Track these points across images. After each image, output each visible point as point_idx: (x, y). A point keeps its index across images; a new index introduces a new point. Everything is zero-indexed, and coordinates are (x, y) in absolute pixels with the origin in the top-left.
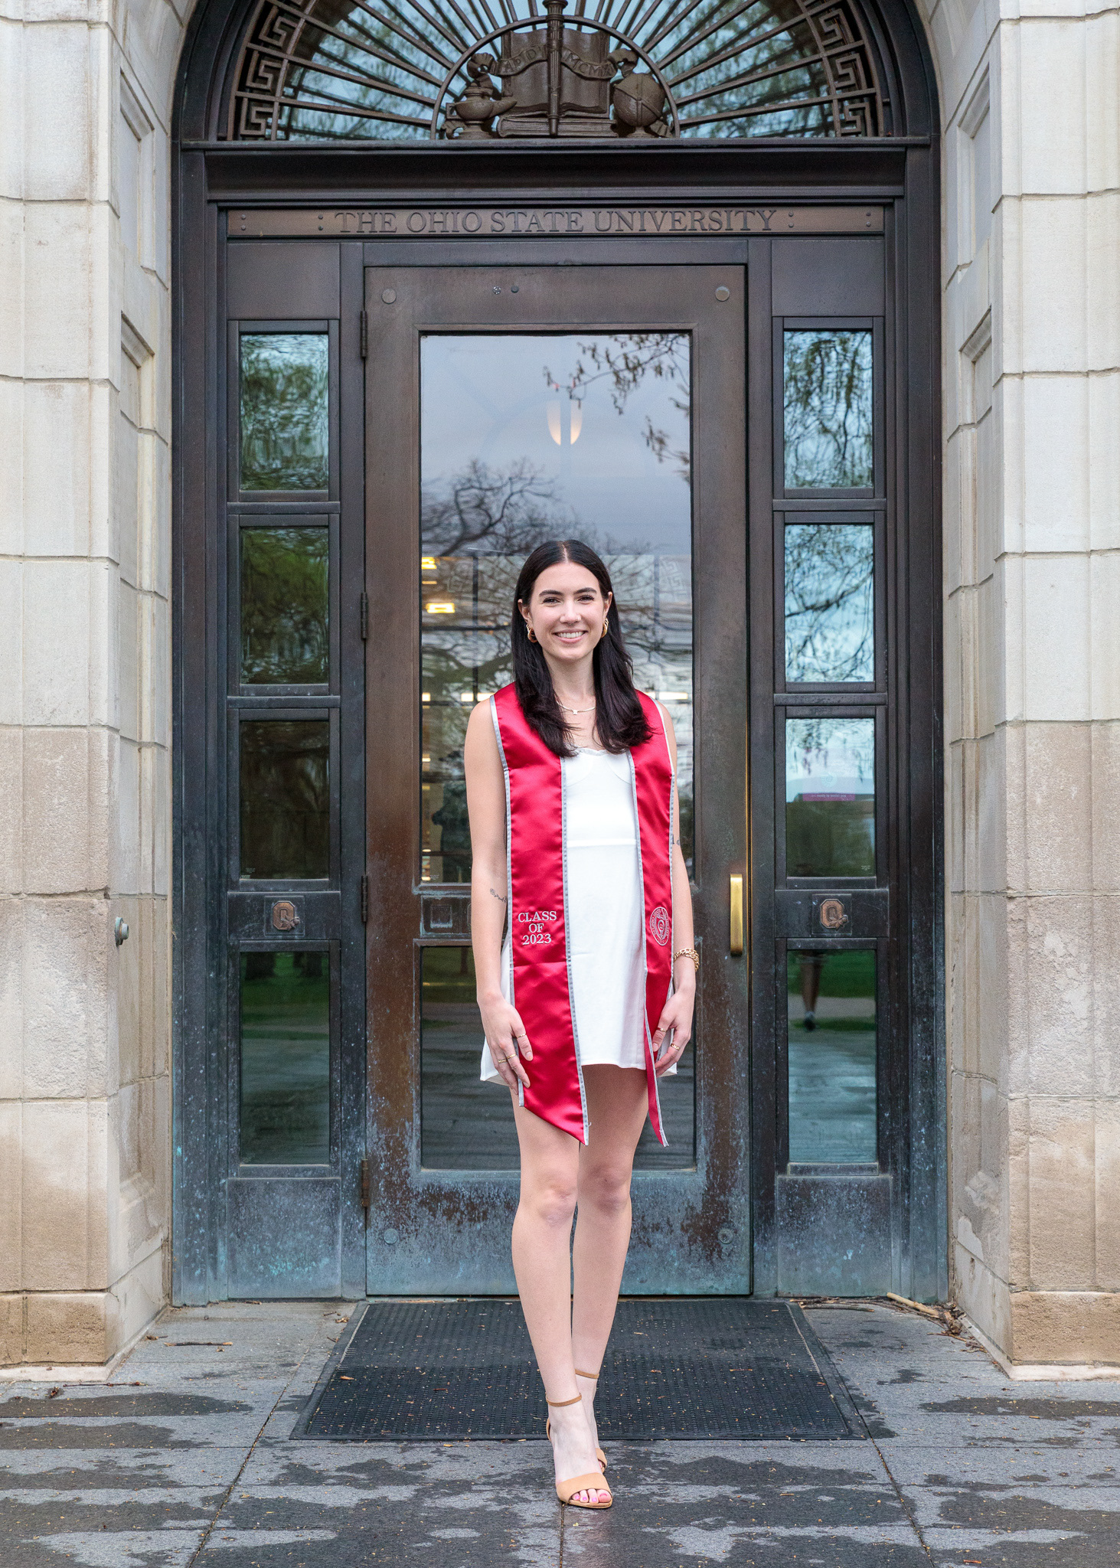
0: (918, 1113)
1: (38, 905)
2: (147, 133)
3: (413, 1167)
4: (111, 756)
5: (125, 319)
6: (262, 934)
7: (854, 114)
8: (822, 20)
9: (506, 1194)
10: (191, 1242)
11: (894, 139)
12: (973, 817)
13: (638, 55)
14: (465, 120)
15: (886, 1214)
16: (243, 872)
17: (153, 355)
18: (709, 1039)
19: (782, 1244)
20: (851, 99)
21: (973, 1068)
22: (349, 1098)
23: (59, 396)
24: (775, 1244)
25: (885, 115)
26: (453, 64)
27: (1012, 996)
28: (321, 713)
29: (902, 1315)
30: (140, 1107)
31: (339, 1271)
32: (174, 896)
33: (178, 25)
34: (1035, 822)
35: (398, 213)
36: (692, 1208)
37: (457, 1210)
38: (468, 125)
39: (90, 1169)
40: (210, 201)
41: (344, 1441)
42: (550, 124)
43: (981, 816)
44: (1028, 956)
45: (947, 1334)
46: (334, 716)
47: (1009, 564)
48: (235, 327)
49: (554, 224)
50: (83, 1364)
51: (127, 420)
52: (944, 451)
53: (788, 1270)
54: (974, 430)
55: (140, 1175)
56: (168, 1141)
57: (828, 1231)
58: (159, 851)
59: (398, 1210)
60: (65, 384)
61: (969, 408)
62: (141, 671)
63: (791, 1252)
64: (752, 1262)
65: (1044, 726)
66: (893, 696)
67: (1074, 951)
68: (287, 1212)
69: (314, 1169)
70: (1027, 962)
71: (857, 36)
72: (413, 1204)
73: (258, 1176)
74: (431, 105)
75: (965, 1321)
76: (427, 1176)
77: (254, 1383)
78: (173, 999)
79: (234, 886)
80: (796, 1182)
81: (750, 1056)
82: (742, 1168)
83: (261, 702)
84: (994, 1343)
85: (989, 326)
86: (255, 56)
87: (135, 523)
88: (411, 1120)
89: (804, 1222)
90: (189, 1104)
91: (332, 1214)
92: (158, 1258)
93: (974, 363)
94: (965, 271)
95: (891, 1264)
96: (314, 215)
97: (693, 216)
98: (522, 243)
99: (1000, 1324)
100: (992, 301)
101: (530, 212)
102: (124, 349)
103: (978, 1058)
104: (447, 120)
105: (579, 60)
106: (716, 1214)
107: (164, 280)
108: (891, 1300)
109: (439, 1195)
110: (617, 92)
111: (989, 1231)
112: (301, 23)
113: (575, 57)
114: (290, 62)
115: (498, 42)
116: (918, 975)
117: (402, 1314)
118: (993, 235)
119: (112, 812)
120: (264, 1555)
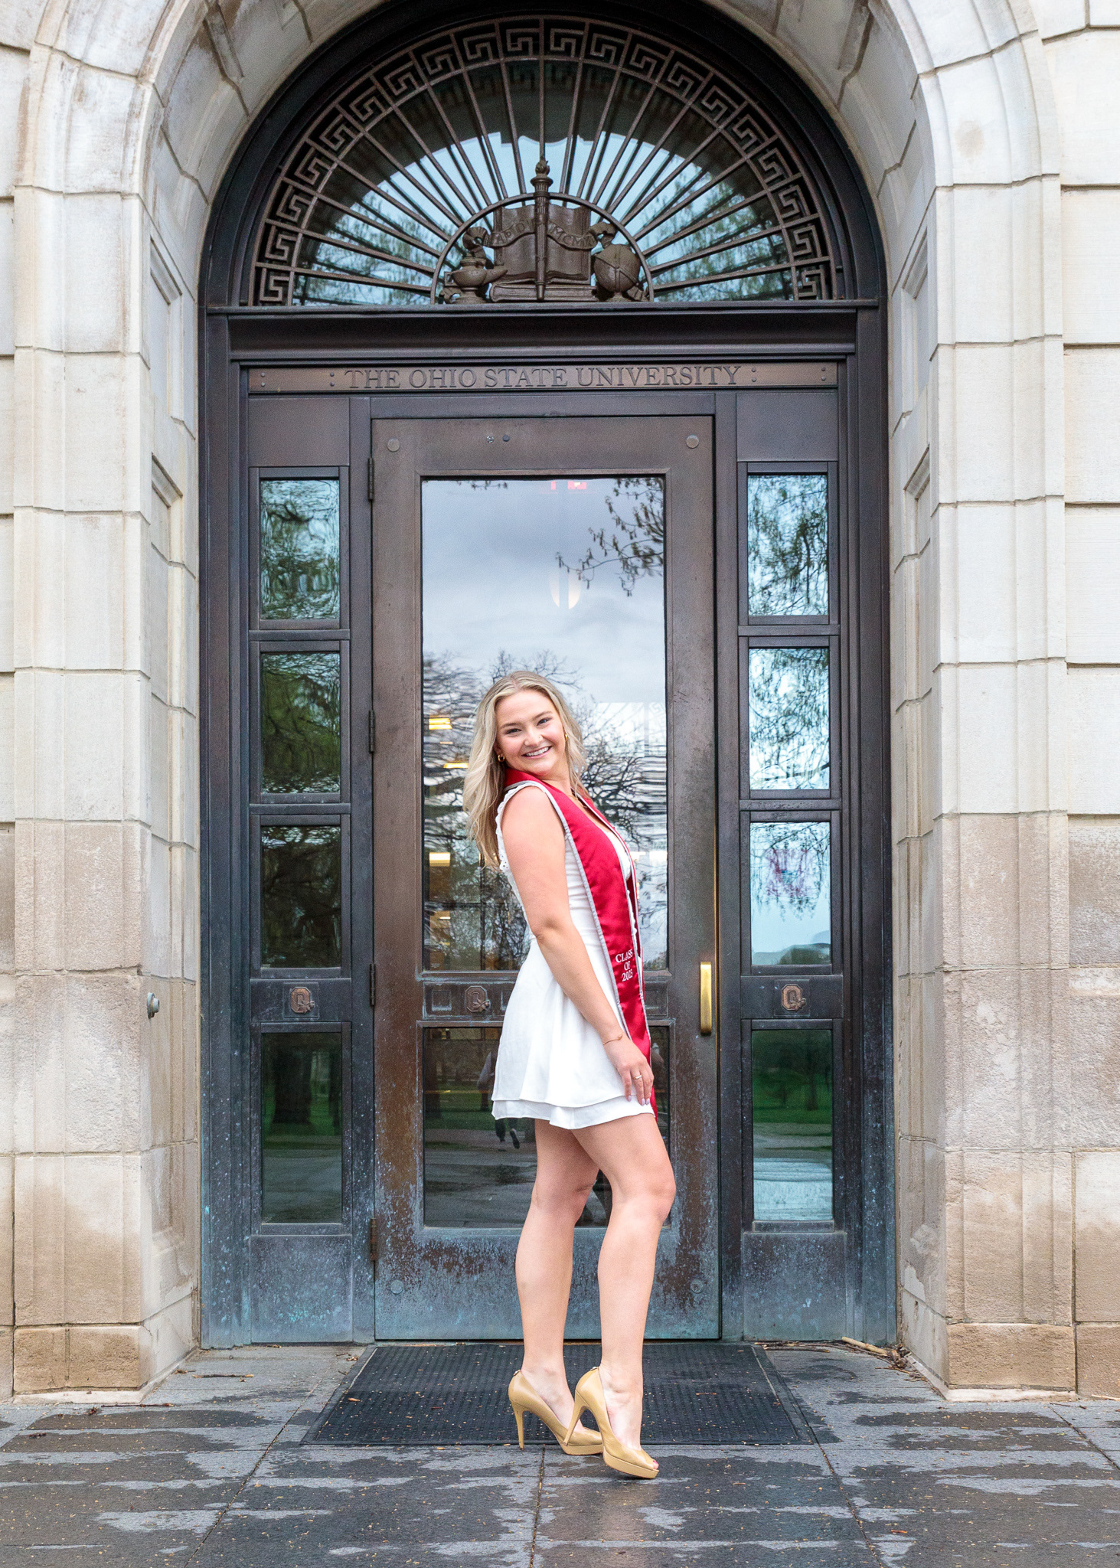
0: (870, 1174)
1: (78, 980)
2: (175, 298)
3: (417, 1225)
4: (143, 848)
5: (155, 460)
6: (281, 1016)
7: (811, 280)
8: (781, 195)
9: (500, 1249)
10: (218, 1291)
11: (846, 302)
12: (917, 907)
13: (617, 229)
14: (461, 287)
15: (842, 1266)
16: (264, 961)
17: (181, 496)
18: (682, 1109)
19: (748, 1293)
20: (809, 266)
21: (917, 1132)
22: (359, 1164)
23: (96, 527)
24: (741, 1293)
25: (837, 280)
26: (449, 235)
27: (948, 1060)
28: (335, 819)
29: (854, 1355)
30: (171, 1167)
31: (350, 1318)
32: (202, 982)
33: (203, 202)
34: (968, 904)
35: (401, 370)
36: (667, 1261)
37: (457, 1263)
38: (464, 291)
39: (125, 1215)
40: (233, 361)
41: (349, 1445)
42: (537, 290)
43: (924, 905)
44: (962, 1023)
45: (893, 1368)
46: (346, 819)
47: (944, 673)
48: (256, 474)
49: (541, 380)
50: (119, 1389)
51: (158, 553)
52: (891, 581)
53: (753, 1317)
54: (917, 560)
55: (171, 1228)
56: (197, 1201)
57: (789, 1282)
58: (187, 939)
59: (403, 1263)
60: (101, 516)
61: (912, 541)
62: (171, 778)
63: (756, 1301)
64: (721, 1310)
65: (976, 818)
66: (846, 802)
67: (1003, 1019)
68: (303, 1266)
69: (328, 1227)
70: (961, 1030)
71: (813, 210)
72: (417, 1258)
73: (279, 1233)
74: (430, 274)
75: (910, 1358)
76: (429, 1233)
77: (272, 1404)
78: (203, 1074)
79: (257, 974)
80: (760, 1238)
81: (719, 1124)
82: (712, 1226)
83: (279, 809)
84: (934, 1373)
85: (928, 464)
86: (273, 230)
87: (166, 646)
88: (414, 1182)
89: (767, 1274)
90: (216, 1168)
91: (344, 1267)
92: (187, 1305)
93: (917, 499)
94: (908, 417)
95: (845, 1312)
96: (327, 372)
97: (666, 372)
98: (513, 396)
99: (939, 1355)
100: (930, 440)
101: (520, 369)
102: (154, 488)
103: (922, 1123)
104: (445, 287)
105: (563, 232)
106: (688, 1268)
107: (192, 430)
108: (845, 1343)
109: (440, 1250)
110: (597, 261)
111: (930, 1273)
112: (314, 201)
113: (560, 230)
114: (304, 235)
115: (491, 217)
116: (869, 1051)
117: (406, 1354)
118: (930, 382)
119: (144, 898)
120: (274, 1528)
